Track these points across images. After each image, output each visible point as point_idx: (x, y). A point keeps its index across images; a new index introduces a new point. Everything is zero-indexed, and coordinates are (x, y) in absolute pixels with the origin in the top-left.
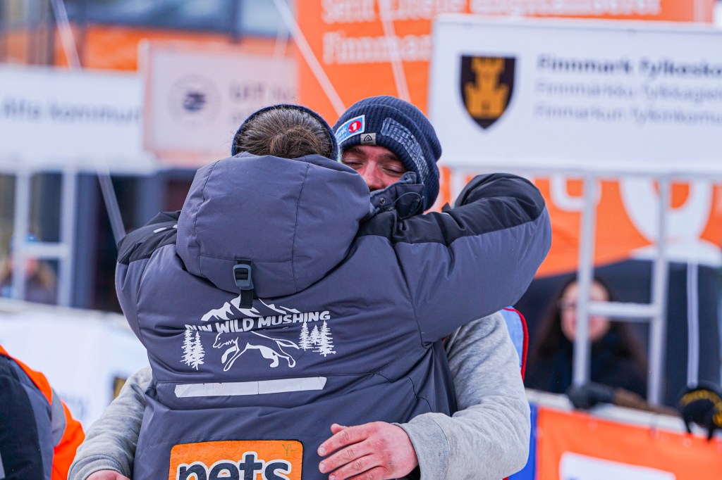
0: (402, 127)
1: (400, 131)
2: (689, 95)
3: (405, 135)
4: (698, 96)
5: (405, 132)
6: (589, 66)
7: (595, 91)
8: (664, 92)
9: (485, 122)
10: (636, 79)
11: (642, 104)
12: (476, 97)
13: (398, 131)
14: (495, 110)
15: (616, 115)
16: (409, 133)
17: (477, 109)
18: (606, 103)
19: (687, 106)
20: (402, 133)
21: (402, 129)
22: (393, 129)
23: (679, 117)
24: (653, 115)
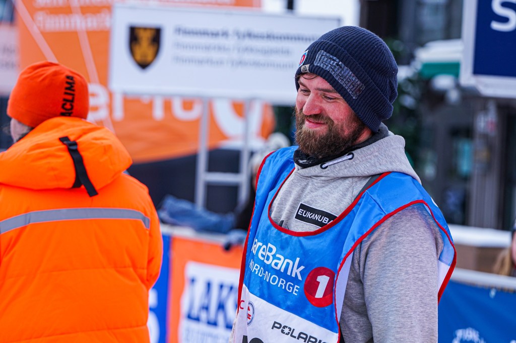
0: (331, 56)
1: (329, 60)
2: (258, 51)
3: (333, 63)
4: (266, 52)
5: (333, 60)
6: (204, 33)
7: (207, 48)
8: (247, 49)
9: (144, 65)
10: (231, 42)
11: (235, 56)
12: (139, 52)
13: (327, 60)
14: (150, 58)
15: (220, 63)
16: (338, 60)
17: (138, 57)
18: (215, 55)
19: (260, 58)
20: (330, 62)
21: (330, 58)
22: (324, 59)
23: (256, 64)
24: (241, 63)
